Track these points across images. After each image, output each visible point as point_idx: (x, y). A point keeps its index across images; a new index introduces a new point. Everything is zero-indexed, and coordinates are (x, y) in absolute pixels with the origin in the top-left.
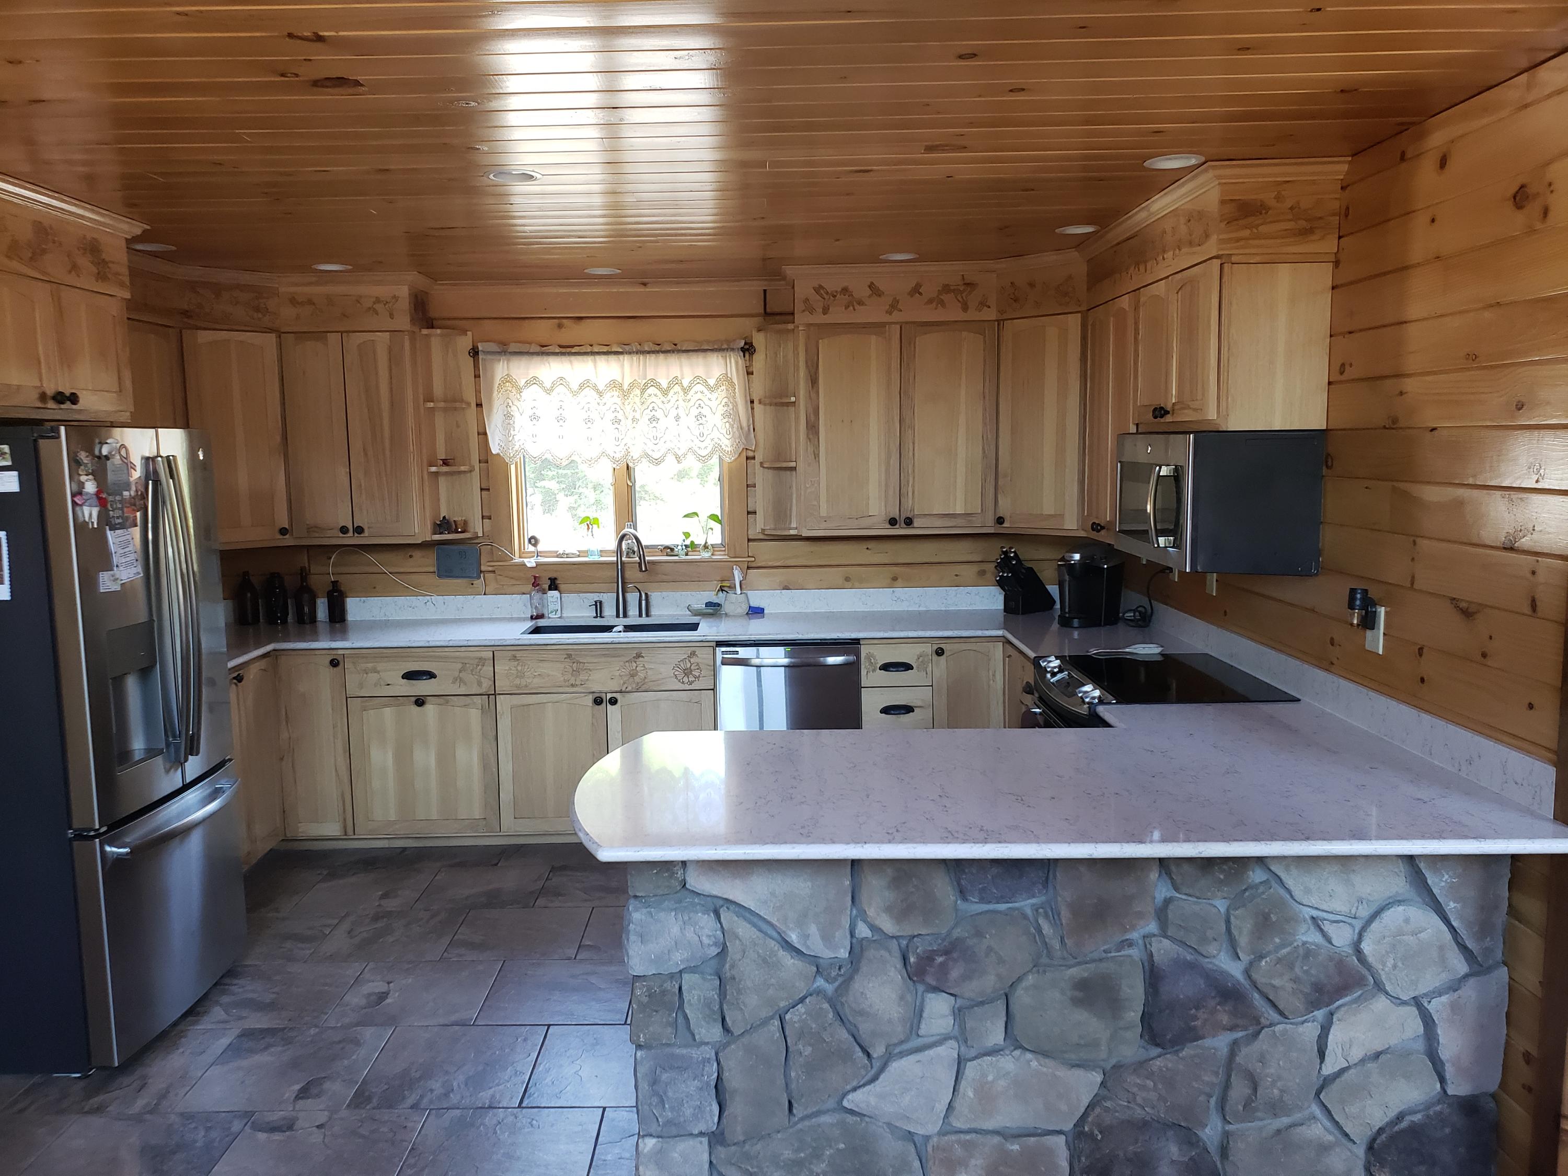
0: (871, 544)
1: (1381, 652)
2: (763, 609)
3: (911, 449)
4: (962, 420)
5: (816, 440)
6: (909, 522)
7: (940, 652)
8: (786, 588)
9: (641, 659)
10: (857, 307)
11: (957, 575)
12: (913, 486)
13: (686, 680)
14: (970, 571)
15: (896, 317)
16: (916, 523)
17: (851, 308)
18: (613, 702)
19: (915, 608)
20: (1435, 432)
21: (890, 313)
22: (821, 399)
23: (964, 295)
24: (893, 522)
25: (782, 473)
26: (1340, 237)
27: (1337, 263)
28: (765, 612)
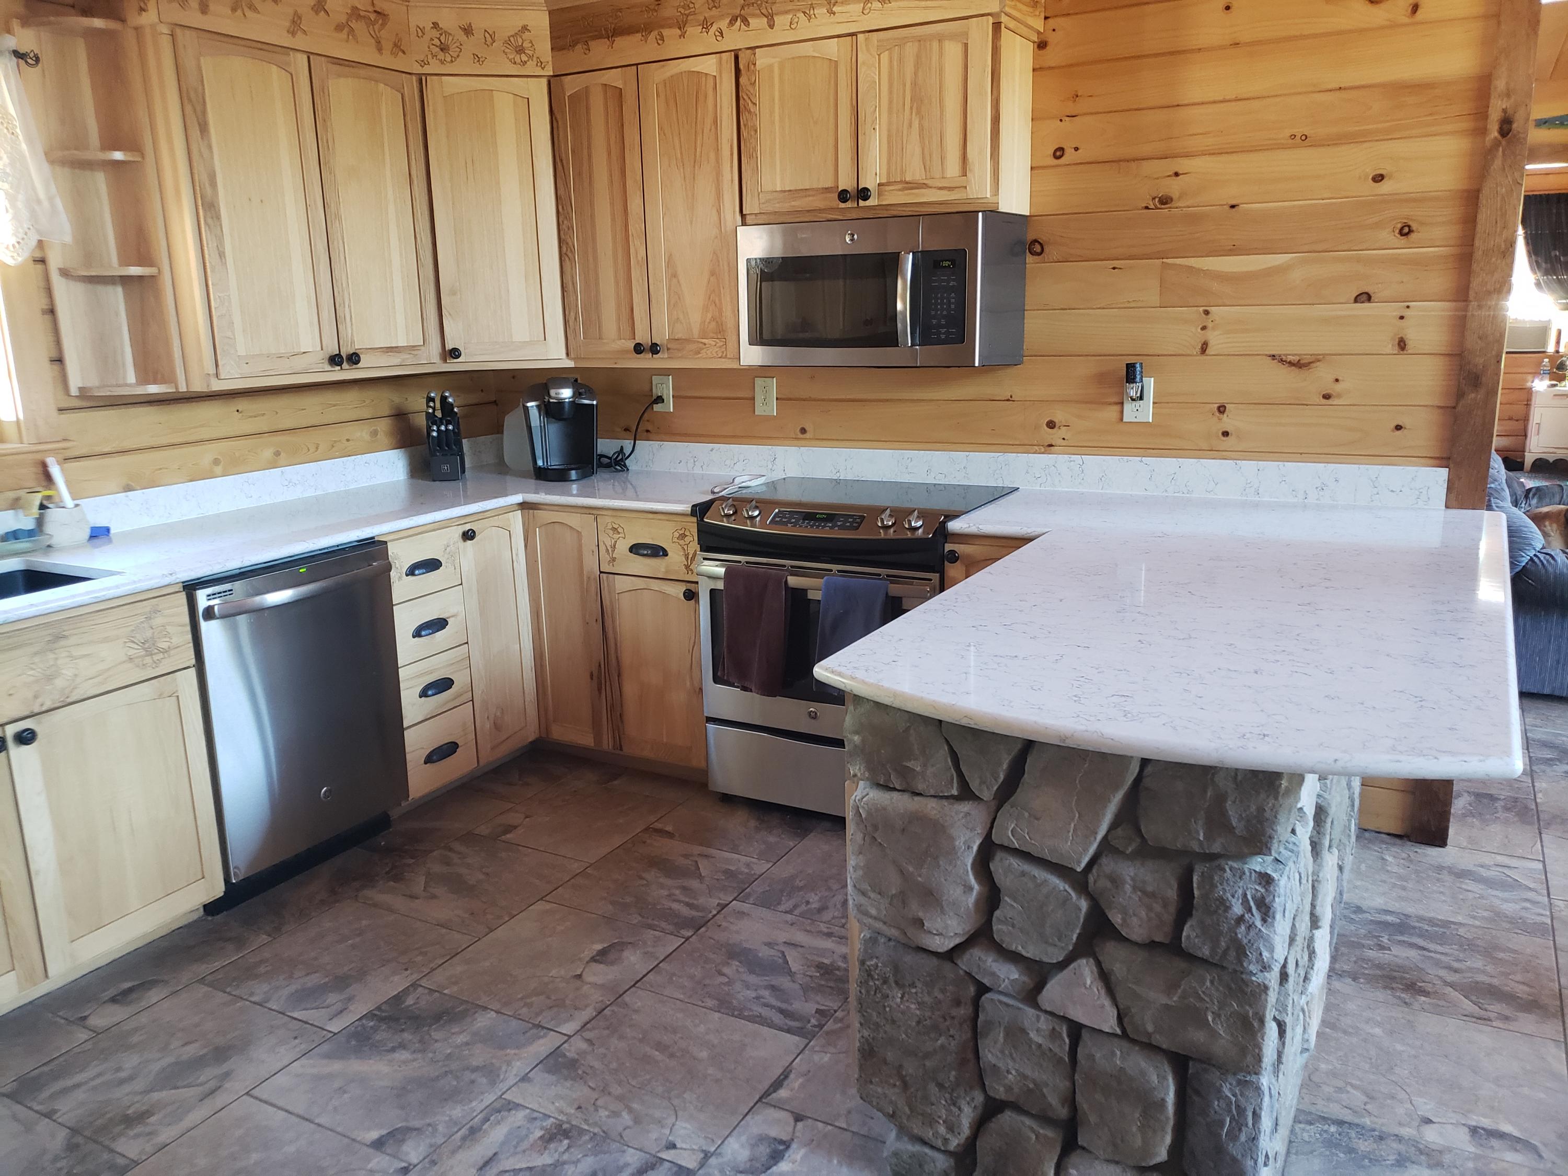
0: (243, 404)
1: (1151, 421)
2: (108, 530)
3: (341, 249)
4: (391, 208)
5: (219, 228)
6: (354, 359)
7: (468, 536)
8: (128, 489)
9: (63, 643)
10: (249, 13)
11: (348, 440)
12: (349, 306)
13: (148, 660)
14: (361, 433)
15: (300, 42)
16: (365, 361)
17: (239, 12)
18: (25, 738)
19: (310, 493)
20: (1236, 208)
21: (293, 34)
22: (216, 157)
23: (376, 27)
24: (335, 360)
25: (101, 289)
26: (1046, 18)
27: (1042, 45)
28: (112, 531)
